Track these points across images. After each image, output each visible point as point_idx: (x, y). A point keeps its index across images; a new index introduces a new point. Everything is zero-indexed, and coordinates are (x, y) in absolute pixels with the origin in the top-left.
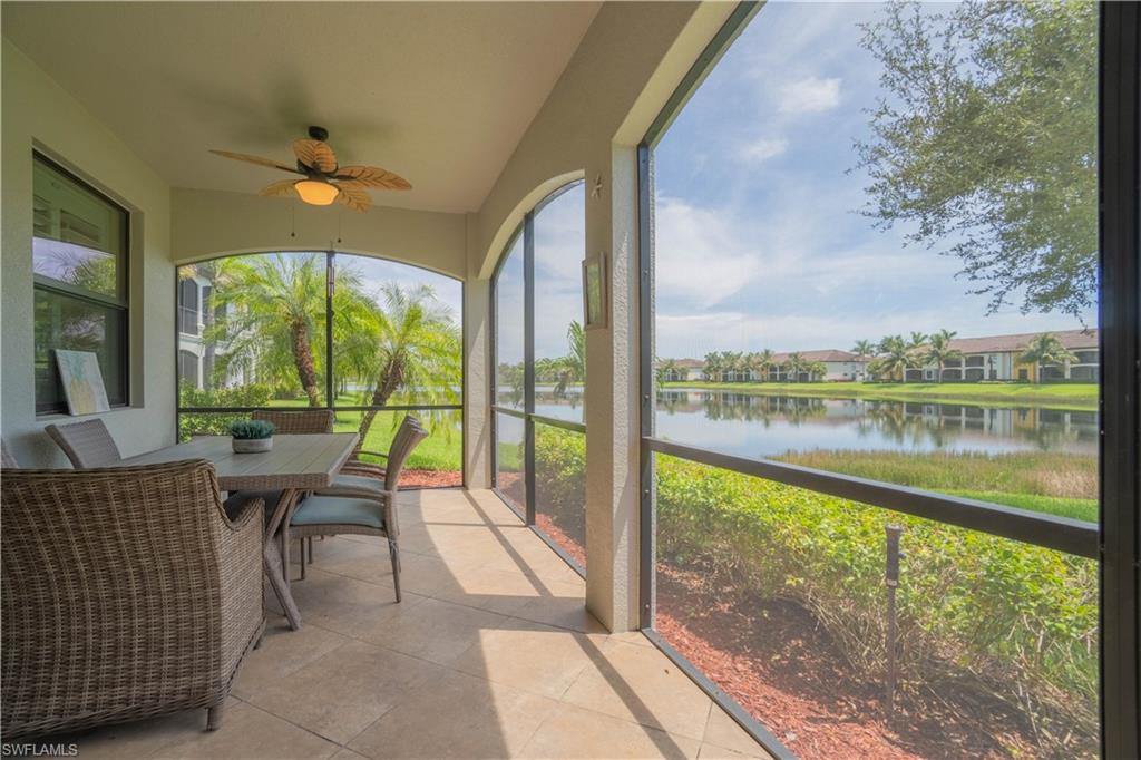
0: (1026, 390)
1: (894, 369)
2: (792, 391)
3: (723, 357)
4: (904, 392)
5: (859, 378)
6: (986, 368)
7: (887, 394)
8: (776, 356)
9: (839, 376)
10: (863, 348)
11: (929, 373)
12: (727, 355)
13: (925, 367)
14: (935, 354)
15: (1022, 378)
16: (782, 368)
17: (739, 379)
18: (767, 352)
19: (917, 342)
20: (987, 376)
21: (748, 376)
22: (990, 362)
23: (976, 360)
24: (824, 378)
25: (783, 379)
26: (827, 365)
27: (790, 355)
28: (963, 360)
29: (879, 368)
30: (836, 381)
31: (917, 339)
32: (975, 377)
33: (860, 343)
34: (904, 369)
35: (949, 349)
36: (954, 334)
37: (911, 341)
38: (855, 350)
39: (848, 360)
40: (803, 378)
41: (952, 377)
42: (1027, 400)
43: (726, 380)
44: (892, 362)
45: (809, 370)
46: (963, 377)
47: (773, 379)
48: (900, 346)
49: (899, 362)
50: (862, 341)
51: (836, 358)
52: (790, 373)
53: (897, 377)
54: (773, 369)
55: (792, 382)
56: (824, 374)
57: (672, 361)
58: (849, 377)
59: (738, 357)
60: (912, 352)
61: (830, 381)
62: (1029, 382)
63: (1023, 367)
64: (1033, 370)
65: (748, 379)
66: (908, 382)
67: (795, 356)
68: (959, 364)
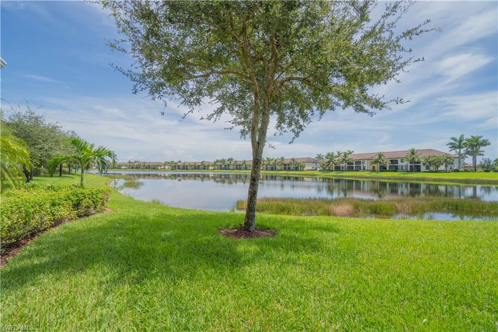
0: (374, 174)
1: (330, 166)
2: (291, 174)
3: (266, 159)
4: (333, 174)
5: (318, 169)
6: (362, 165)
7: (326, 175)
8: (286, 159)
9: (310, 168)
10: (320, 157)
11: (343, 167)
12: (268, 159)
13: (341, 165)
14: (344, 160)
15: (374, 170)
16: (288, 165)
17: (272, 169)
18: (282, 158)
19: (339, 155)
20: (362, 169)
21: (275, 168)
22: (363, 163)
23: (358, 162)
24: (305, 169)
25: (289, 169)
26: (305, 163)
27: (292, 159)
28: (354, 162)
29: (324, 165)
30: (309, 170)
31: (339, 154)
32: (358, 169)
33: (318, 155)
34: (334, 166)
35: (349, 157)
36: (353, 152)
37: (337, 155)
38: (317, 158)
39: (314, 162)
40: (297, 169)
41: (350, 169)
42: (375, 178)
43: (267, 169)
44: (329, 162)
45: (299, 165)
46: (354, 169)
47: (285, 169)
48: (332, 156)
49: (331, 163)
50: (319, 154)
51: (309, 161)
52: (292, 167)
53: (331, 169)
54: (285, 165)
55: (293, 170)
56: (304, 167)
57: (245, 162)
58: (314, 169)
59: (272, 160)
60: (337, 159)
61: (307, 170)
62: (375, 171)
63: (374, 165)
64: (377, 166)
65: (275, 169)
66: (335, 171)
67: (293, 160)
68: (353, 164)
